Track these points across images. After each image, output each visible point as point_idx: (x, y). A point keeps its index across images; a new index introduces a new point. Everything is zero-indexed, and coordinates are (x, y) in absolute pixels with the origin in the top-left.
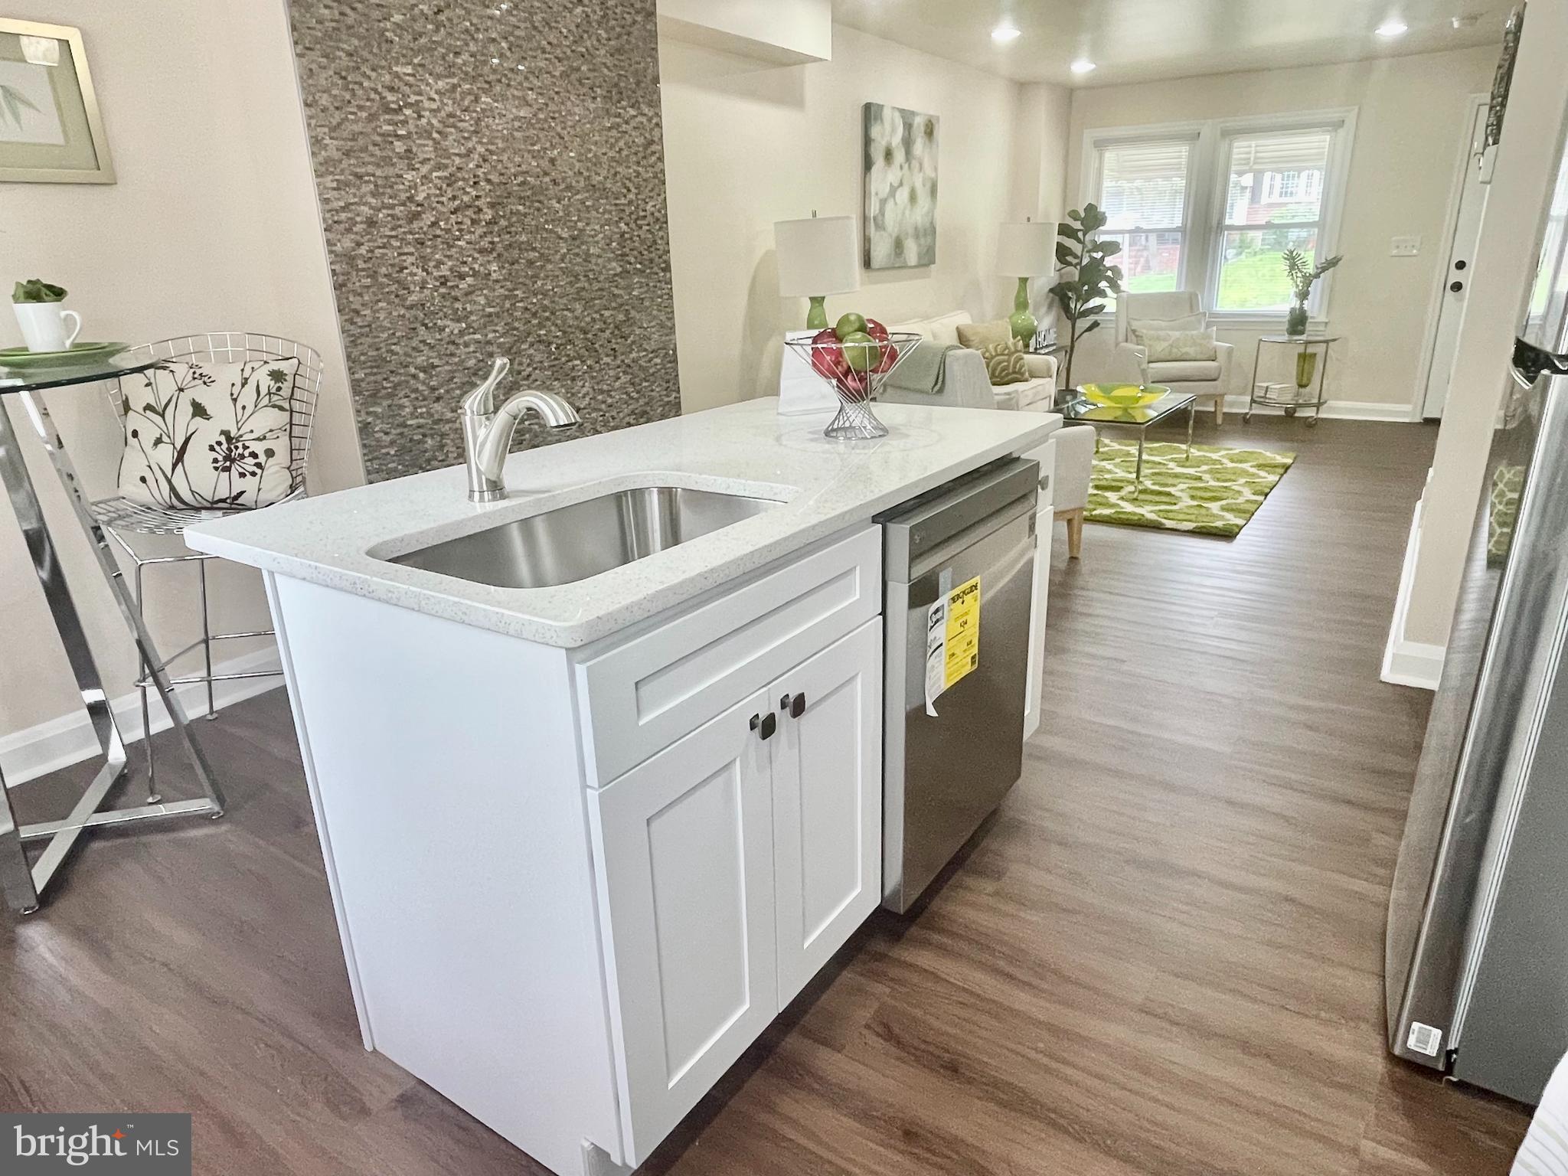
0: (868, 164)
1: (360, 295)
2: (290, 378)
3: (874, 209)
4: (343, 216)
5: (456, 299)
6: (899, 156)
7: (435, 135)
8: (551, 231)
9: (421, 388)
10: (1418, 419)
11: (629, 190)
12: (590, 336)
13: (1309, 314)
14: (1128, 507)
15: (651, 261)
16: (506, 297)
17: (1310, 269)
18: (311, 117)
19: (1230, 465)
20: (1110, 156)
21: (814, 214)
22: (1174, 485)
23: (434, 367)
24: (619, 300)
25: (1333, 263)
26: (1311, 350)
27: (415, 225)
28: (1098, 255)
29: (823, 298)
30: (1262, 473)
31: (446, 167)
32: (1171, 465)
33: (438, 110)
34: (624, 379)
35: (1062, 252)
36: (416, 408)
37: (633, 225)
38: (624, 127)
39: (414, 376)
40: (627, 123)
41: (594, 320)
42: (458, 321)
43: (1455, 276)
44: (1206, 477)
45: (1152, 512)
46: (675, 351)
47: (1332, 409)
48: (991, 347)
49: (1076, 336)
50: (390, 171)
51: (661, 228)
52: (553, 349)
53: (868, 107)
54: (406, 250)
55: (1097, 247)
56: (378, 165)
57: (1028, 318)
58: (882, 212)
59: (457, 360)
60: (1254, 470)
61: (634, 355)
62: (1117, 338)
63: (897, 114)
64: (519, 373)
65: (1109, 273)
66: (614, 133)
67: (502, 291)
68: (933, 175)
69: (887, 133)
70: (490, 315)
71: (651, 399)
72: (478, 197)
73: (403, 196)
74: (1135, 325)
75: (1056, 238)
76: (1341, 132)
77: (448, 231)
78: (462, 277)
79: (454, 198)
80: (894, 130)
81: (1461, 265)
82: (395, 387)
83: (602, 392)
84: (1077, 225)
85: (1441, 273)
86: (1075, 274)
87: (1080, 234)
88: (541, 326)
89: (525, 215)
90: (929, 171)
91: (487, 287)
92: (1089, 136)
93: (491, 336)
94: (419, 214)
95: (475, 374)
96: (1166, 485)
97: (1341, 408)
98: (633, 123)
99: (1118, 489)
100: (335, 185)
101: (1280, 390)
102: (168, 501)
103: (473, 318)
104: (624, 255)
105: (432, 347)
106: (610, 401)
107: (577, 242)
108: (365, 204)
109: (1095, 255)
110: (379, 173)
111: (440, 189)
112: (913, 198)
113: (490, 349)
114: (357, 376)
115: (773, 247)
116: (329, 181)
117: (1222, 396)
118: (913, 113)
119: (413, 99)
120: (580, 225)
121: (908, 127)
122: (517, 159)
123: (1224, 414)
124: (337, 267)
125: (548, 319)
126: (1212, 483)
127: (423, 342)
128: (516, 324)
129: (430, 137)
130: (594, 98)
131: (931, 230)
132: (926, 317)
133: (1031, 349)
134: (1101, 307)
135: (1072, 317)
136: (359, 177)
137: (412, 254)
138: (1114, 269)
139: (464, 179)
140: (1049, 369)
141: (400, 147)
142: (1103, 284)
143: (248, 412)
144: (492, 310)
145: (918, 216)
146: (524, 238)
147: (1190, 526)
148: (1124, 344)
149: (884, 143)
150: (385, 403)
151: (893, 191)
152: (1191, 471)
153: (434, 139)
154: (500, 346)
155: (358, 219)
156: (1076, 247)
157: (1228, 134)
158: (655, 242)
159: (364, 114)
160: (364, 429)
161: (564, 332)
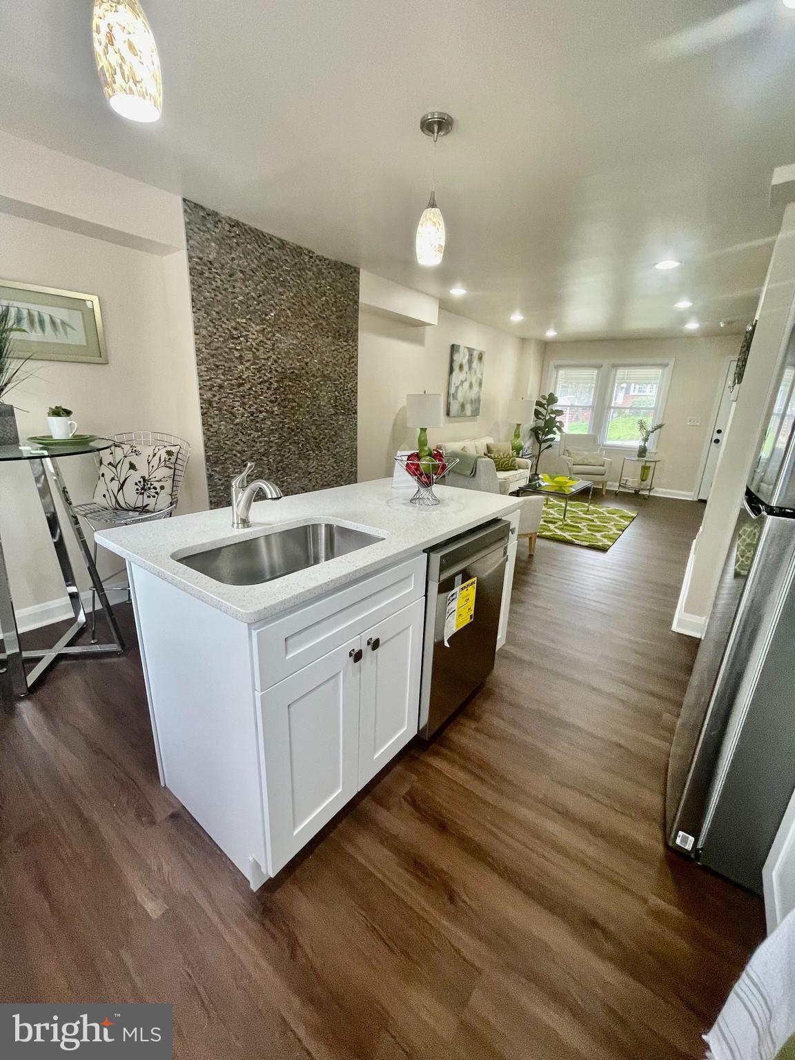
0: (451, 371)
1: (214, 418)
2: (175, 455)
3: (453, 390)
4: (209, 383)
5: (257, 422)
6: (466, 368)
7: (253, 350)
8: (304, 394)
9: (238, 460)
10: (696, 499)
11: (340, 377)
12: (318, 441)
13: (648, 449)
14: (559, 532)
15: (348, 409)
16: (281, 422)
17: (650, 429)
18: (196, 339)
19: (608, 515)
20: (562, 372)
21: (425, 392)
22: (581, 523)
23: (244, 451)
24: (333, 426)
25: (660, 427)
26: (648, 464)
27: (241, 389)
28: (553, 416)
29: (426, 429)
30: (622, 520)
31: (258, 364)
32: (580, 513)
33: (256, 339)
34: (332, 460)
35: (537, 413)
36: (235, 469)
37: (341, 393)
38: (341, 350)
39: (235, 455)
40: (342, 348)
41: (321, 434)
42: (257, 431)
43: (716, 436)
44: (596, 520)
45: (569, 535)
46: (356, 448)
47: (657, 492)
48: (501, 454)
49: (542, 450)
50: (232, 364)
51: (354, 395)
52: (300, 446)
53: (453, 346)
54: (236, 399)
55: (553, 412)
56: (226, 362)
57: (520, 442)
58: (456, 392)
59: (255, 449)
60: (618, 518)
61: (337, 450)
62: (559, 452)
63: (466, 350)
64: (284, 456)
65: (558, 424)
66: (336, 352)
67: (279, 419)
68: (481, 377)
69: (461, 357)
70: (272, 429)
71: (344, 470)
72: (271, 378)
73: (237, 376)
74: (568, 448)
75: (535, 407)
76: (667, 368)
77: (256, 392)
78: (261, 412)
79: (260, 377)
80: (464, 356)
81: (719, 432)
82: (226, 460)
83: (321, 466)
84: (545, 402)
85: (710, 434)
86: (542, 423)
87: (546, 406)
88: (295, 435)
89: (292, 386)
90: (479, 375)
91: (272, 417)
92: (552, 364)
93: (272, 439)
94: (243, 384)
95: (263, 455)
96: (576, 523)
97: (660, 492)
98: (345, 349)
99: (555, 523)
100: (205, 369)
101: (633, 482)
102: (114, 504)
103: (265, 430)
104: (336, 406)
105: (244, 443)
106: (324, 470)
107: (315, 400)
108: (219, 378)
109: (552, 415)
110: (226, 365)
111: (254, 373)
112: (471, 386)
113: (271, 444)
114: (209, 454)
115: (405, 404)
116: (203, 367)
117: (606, 482)
118: (473, 349)
119: (244, 333)
120: (317, 392)
121: (471, 355)
122: (290, 362)
123: (607, 490)
124: (203, 405)
125: (299, 432)
126: (598, 523)
127: (241, 440)
128: (285, 434)
129: (251, 350)
130: (328, 337)
131: (478, 400)
132: (474, 439)
133: (520, 456)
134: (552, 439)
135: (540, 442)
136: (218, 366)
137: (238, 401)
138: (560, 422)
139: (265, 369)
140: (527, 465)
141: (237, 354)
142: (555, 429)
143: (154, 469)
144: (273, 427)
145: (473, 394)
146: (291, 396)
147: (586, 544)
148: (562, 456)
149: (459, 362)
150: (221, 466)
151: (462, 383)
152: (589, 517)
153: (253, 352)
154: (276, 443)
155: (215, 385)
156: (544, 412)
157: (616, 366)
158: (351, 401)
159: (221, 339)
160: (210, 477)
161: (306, 439)
